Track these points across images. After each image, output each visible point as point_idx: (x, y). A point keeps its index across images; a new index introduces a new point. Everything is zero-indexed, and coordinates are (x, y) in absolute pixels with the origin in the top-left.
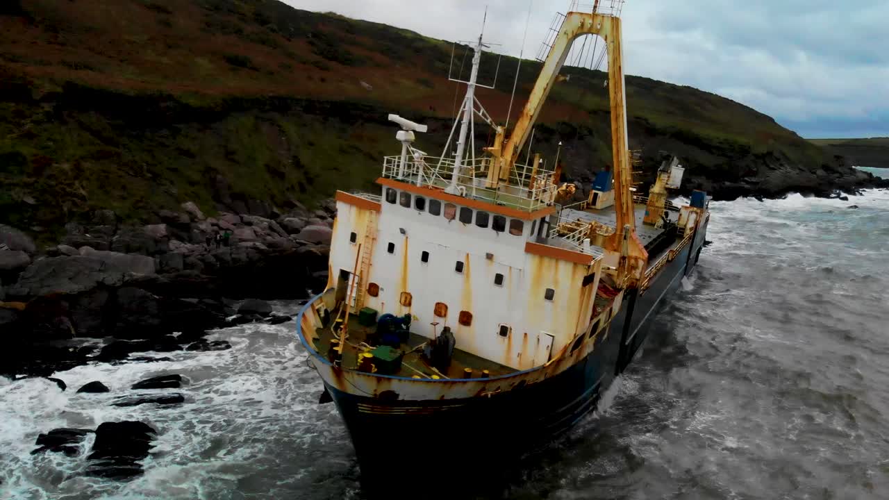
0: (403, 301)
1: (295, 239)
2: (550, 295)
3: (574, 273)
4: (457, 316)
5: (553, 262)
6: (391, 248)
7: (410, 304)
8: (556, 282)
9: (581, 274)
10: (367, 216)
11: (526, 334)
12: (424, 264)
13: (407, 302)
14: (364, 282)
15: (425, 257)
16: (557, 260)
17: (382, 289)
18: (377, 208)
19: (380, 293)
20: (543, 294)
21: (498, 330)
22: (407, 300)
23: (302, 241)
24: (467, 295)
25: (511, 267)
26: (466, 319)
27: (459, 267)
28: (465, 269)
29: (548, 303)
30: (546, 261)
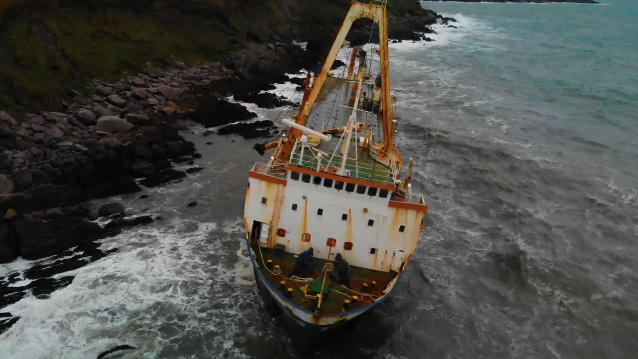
0: (304, 238)
1: (95, 131)
2: (402, 229)
3: (417, 215)
4: (343, 245)
5: (404, 211)
6: (295, 207)
7: (309, 240)
8: (406, 222)
9: (421, 216)
10: (275, 187)
11: (386, 252)
12: (320, 216)
13: (308, 239)
14: (273, 229)
15: (320, 212)
16: (407, 210)
17: (288, 232)
18: (284, 183)
19: (286, 234)
20: (398, 228)
21: (370, 251)
22: (307, 238)
23: (101, 132)
24: (349, 232)
25: (378, 216)
26: (348, 246)
27: (345, 217)
28: (348, 218)
29: (401, 233)
30: (400, 210)
